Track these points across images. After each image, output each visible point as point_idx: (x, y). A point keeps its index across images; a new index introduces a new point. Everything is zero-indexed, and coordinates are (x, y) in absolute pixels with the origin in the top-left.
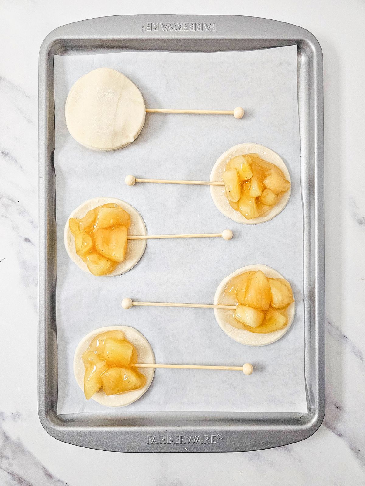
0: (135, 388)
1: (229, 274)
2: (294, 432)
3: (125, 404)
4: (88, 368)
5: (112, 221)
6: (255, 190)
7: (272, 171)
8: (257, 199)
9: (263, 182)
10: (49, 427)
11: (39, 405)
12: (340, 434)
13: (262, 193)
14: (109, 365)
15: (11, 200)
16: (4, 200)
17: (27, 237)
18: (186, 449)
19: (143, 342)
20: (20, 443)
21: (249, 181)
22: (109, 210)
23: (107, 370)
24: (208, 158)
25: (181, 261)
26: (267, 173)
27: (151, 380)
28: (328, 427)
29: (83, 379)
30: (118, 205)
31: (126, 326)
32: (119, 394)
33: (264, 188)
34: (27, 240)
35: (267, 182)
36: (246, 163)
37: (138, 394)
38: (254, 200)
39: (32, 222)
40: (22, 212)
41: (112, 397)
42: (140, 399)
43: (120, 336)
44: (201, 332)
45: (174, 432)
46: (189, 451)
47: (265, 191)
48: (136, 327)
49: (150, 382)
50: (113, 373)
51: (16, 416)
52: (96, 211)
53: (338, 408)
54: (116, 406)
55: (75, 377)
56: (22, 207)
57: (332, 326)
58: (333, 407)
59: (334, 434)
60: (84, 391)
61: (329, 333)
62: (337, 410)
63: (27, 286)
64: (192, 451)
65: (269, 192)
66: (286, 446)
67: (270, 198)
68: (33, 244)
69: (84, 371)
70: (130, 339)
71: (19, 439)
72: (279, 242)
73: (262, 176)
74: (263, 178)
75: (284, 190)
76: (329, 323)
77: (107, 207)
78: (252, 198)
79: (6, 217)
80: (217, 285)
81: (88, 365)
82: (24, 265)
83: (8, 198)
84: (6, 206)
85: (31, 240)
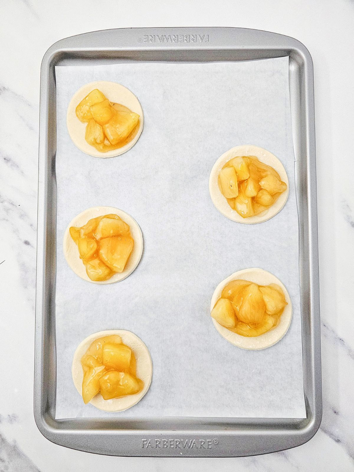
0: (133, 393)
1: (225, 277)
2: (292, 437)
3: (123, 409)
4: (86, 372)
5: (112, 232)
6: (251, 190)
7: (269, 173)
8: (253, 199)
9: (260, 183)
10: (45, 429)
11: (35, 407)
12: (338, 440)
13: (258, 194)
14: (108, 369)
15: (12, 204)
16: (6, 204)
17: (27, 239)
18: (182, 454)
19: (141, 346)
20: (16, 445)
21: (245, 181)
22: (110, 221)
23: (106, 374)
24: (204, 165)
25: (178, 265)
26: (263, 174)
27: (149, 384)
28: (326, 432)
29: (81, 384)
30: (119, 217)
31: (124, 330)
32: (117, 398)
33: (260, 189)
34: (27, 243)
35: (263, 183)
36: (244, 164)
37: (135, 398)
38: (250, 199)
39: (31, 225)
40: (23, 216)
41: (110, 401)
42: (138, 404)
43: (118, 341)
44: (198, 336)
45: (170, 436)
46: (184, 456)
47: (260, 192)
48: (134, 331)
49: (148, 387)
50: (111, 376)
51: (12, 419)
52: (97, 221)
53: (335, 412)
54: (114, 411)
55: (74, 381)
56: (23, 211)
57: (328, 328)
58: (330, 412)
59: (332, 440)
60: (82, 395)
61: (325, 335)
62: (335, 415)
63: (26, 287)
64: (187, 456)
65: (265, 192)
66: (283, 451)
67: (265, 198)
68: (33, 247)
69: (83, 375)
70: (128, 343)
71: (15, 441)
72: (275, 245)
73: (259, 177)
74: (260, 179)
75: (280, 191)
76: (325, 326)
77: (107, 218)
78: (248, 197)
79: (7, 220)
80: (214, 288)
81: (86, 369)
82: (23, 267)
83: (9, 203)
84: (7, 210)
85: (31, 243)
